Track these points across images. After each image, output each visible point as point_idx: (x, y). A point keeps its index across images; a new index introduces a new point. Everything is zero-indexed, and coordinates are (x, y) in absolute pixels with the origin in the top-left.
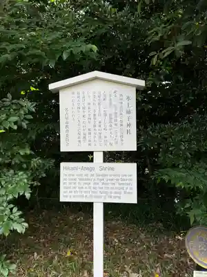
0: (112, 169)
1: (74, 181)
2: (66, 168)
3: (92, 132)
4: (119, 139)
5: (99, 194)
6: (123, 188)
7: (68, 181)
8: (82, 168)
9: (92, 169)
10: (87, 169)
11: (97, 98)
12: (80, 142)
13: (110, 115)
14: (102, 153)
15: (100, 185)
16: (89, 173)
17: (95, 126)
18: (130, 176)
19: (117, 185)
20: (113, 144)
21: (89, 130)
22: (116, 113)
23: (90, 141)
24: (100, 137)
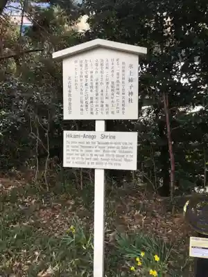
0: (114, 137)
1: (77, 149)
2: (68, 136)
3: (94, 100)
4: (121, 107)
5: (100, 161)
6: (123, 156)
7: (70, 148)
8: (84, 136)
9: (93, 137)
10: (90, 137)
11: (99, 66)
12: (82, 110)
13: (113, 83)
14: (104, 122)
15: (101, 153)
16: (90, 140)
17: (97, 95)
18: (131, 144)
19: (117, 153)
20: (115, 112)
21: (91, 98)
22: (118, 81)
23: (92, 109)
24: (102, 106)
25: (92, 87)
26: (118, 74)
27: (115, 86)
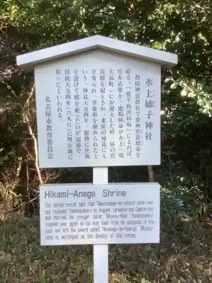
0: (124, 194)
1: (64, 215)
2: (47, 194)
3: (91, 136)
4: (134, 146)
5: (102, 232)
6: (139, 222)
7: (53, 214)
8: (76, 194)
9: (91, 194)
10: (84, 194)
11: (98, 81)
12: (70, 152)
13: (120, 108)
14: (106, 170)
15: (105, 218)
16: (85, 200)
17: (95, 127)
18: (151, 203)
19: (130, 218)
20: (125, 155)
21: (86, 133)
22: (128, 106)
23: (87, 150)
24: (104, 145)
25: (86, 114)
26: (128, 94)
27: (125, 113)
